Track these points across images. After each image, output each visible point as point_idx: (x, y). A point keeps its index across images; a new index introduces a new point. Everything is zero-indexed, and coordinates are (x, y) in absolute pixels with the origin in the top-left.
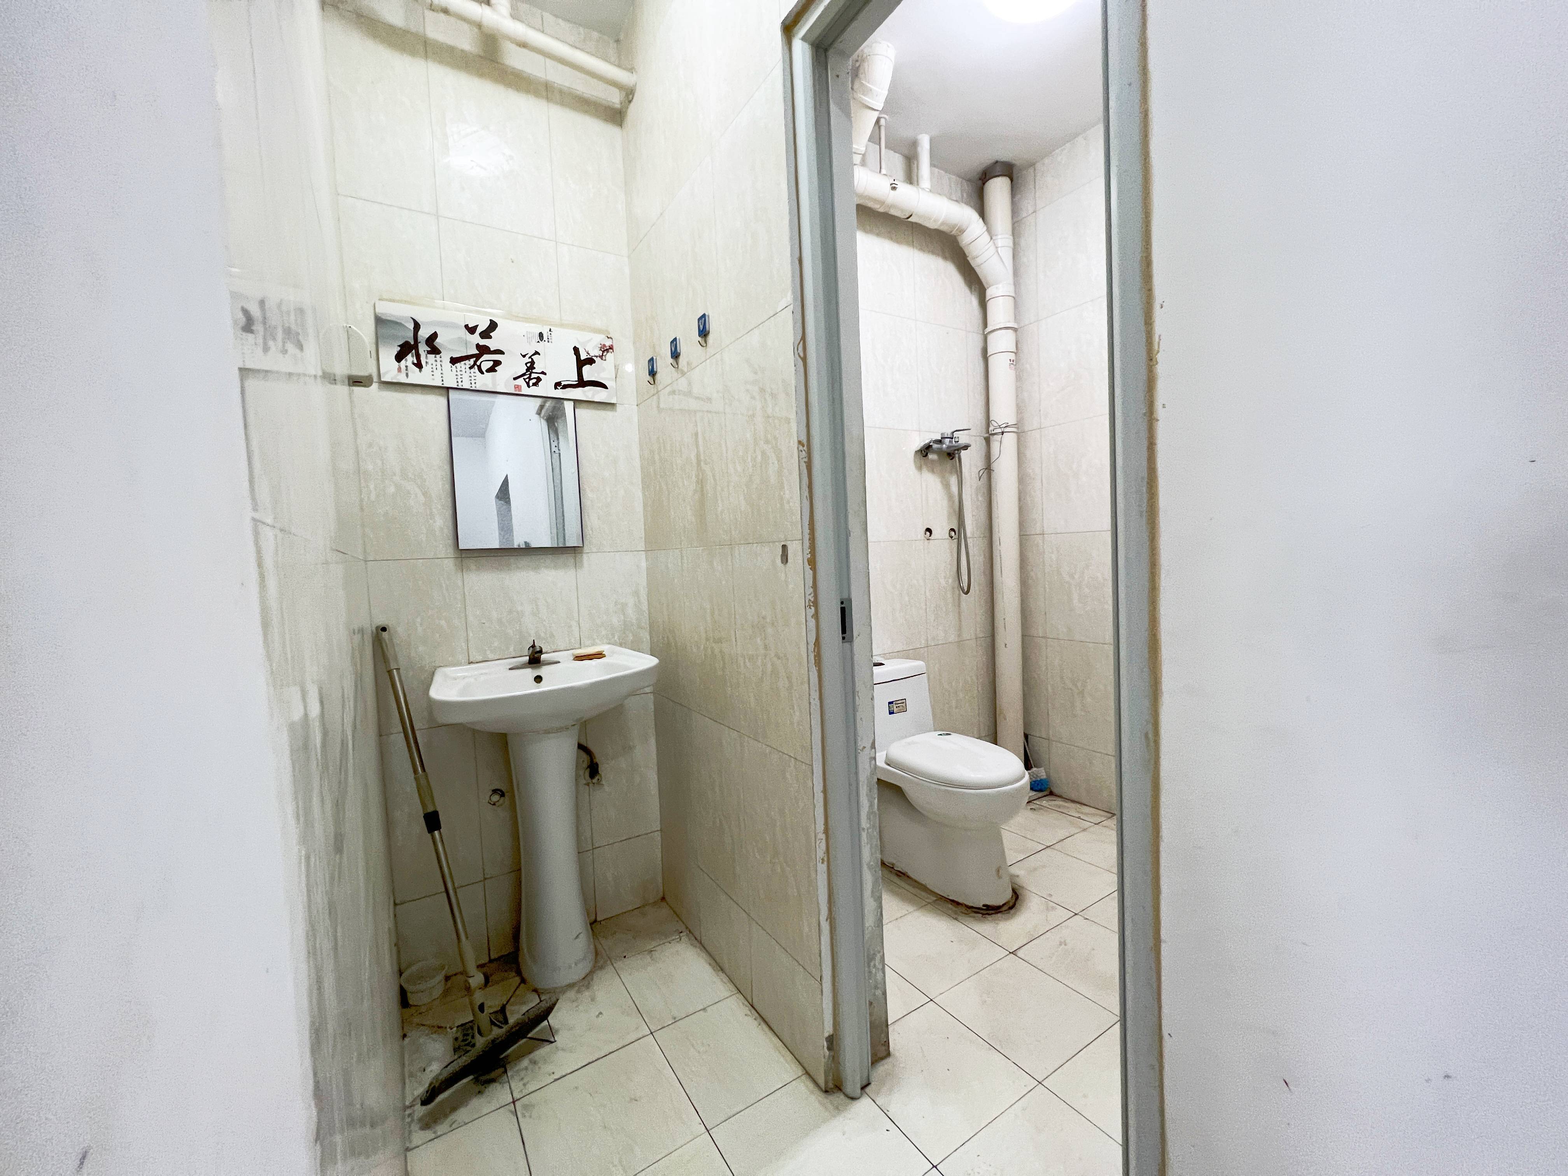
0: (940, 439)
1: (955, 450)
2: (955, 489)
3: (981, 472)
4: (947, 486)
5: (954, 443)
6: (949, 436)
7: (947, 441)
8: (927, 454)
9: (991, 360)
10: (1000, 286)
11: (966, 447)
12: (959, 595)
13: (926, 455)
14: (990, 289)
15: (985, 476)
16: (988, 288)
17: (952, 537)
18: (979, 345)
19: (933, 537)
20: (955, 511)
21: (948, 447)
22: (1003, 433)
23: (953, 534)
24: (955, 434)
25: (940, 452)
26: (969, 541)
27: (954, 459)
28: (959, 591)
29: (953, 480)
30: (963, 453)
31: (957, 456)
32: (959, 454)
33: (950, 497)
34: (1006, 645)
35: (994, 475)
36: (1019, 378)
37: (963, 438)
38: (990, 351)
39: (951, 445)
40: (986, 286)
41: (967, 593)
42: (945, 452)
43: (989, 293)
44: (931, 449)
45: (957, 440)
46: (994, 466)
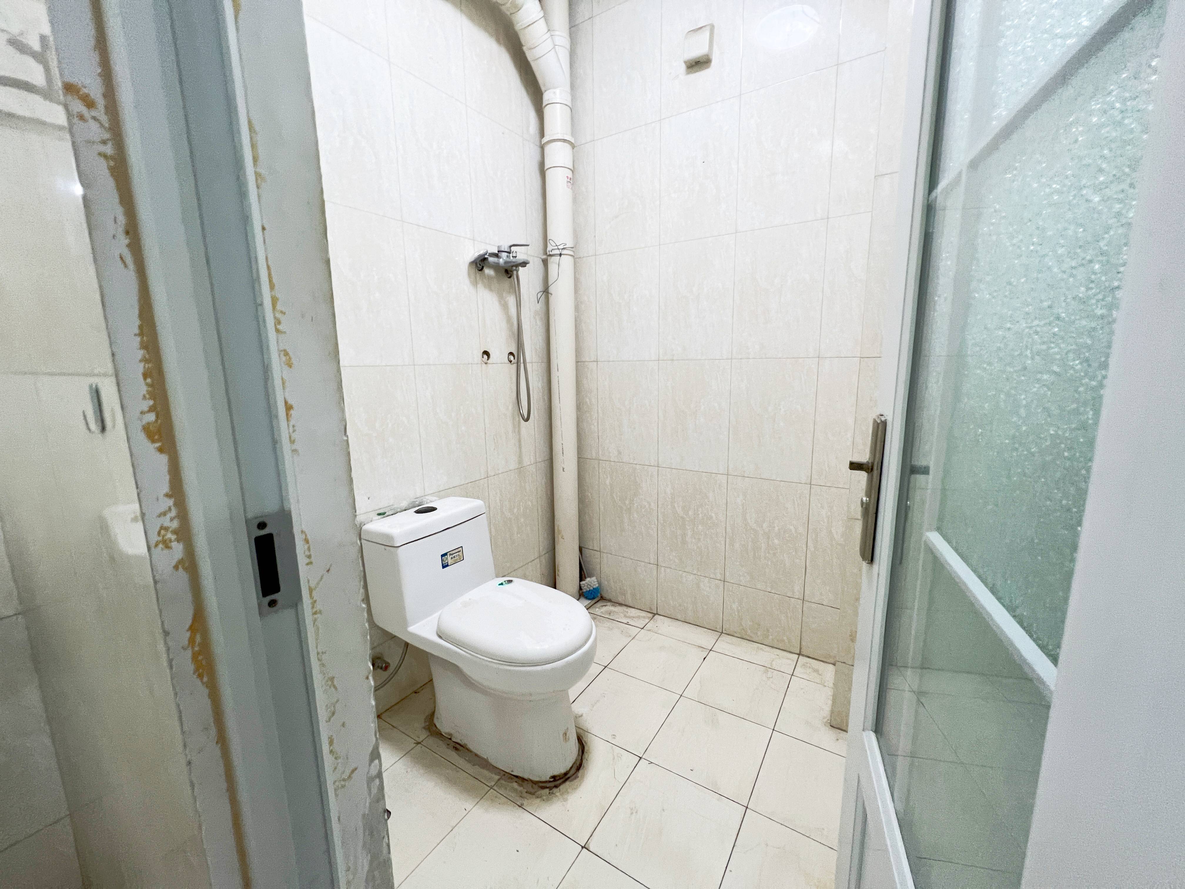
0: (497, 252)
1: (512, 266)
2: (513, 311)
3: (539, 295)
4: (505, 307)
5: (512, 258)
6: (506, 250)
7: (504, 255)
8: (483, 268)
9: (549, 174)
10: (558, 91)
11: (524, 264)
12: (519, 422)
13: (481, 270)
14: (547, 92)
15: (543, 299)
16: (545, 91)
17: (511, 362)
18: (537, 157)
19: (490, 361)
20: (513, 333)
21: (506, 262)
22: (560, 255)
23: (512, 358)
24: (513, 248)
25: (496, 267)
26: (529, 366)
27: (512, 278)
28: (519, 418)
29: (511, 300)
30: (521, 269)
31: (515, 272)
32: (517, 271)
33: (509, 319)
34: (563, 469)
35: (552, 299)
36: (575, 200)
37: (521, 254)
38: (547, 165)
39: (508, 260)
40: (543, 89)
41: (527, 420)
42: (502, 267)
43: (547, 97)
44: (485, 262)
45: (514, 255)
46: (551, 289)
